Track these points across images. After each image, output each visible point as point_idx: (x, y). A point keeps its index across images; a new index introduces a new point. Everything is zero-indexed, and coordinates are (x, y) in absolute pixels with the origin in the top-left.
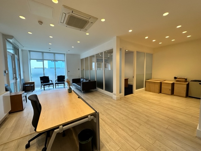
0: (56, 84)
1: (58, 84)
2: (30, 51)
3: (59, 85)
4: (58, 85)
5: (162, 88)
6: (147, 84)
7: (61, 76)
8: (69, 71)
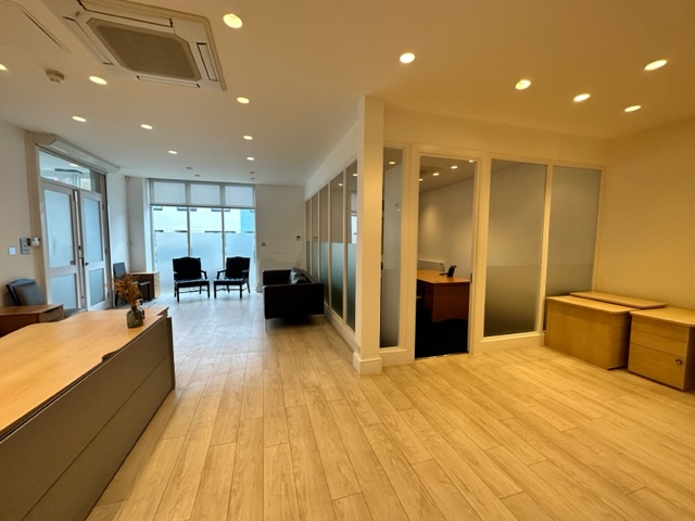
0: (216, 283)
1: (228, 284)
2: (151, 180)
3: (230, 287)
4: (229, 290)
5: (631, 345)
6: (554, 315)
7: (237, 258)
8: (264, 244)
